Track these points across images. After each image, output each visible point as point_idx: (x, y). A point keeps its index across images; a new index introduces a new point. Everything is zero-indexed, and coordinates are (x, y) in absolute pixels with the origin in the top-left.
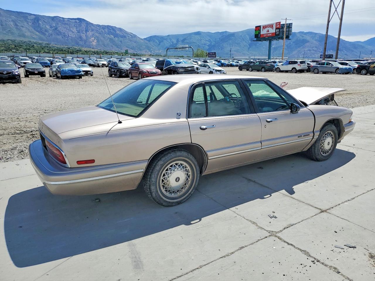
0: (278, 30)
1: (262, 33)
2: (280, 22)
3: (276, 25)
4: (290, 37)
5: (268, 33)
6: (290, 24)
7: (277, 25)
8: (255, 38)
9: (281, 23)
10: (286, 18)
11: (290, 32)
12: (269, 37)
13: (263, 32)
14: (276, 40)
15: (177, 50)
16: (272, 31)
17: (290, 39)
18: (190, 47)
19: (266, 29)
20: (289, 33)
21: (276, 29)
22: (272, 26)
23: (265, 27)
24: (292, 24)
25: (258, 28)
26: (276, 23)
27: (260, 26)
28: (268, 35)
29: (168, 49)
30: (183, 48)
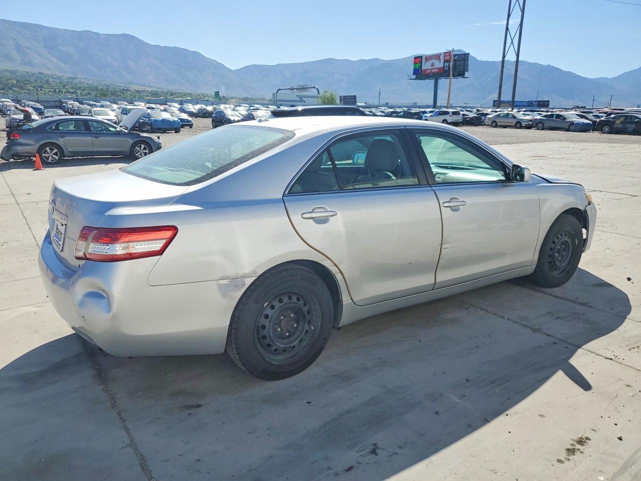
0: (447, 64)
1: (424, 67)
2: (450, 52)
3: (445, 56)
4: (467, 74)
5: (433, 67)
6: (466, 54)
7: (447, 56)
8: (414, 74)
11: (466, 67)
12: (434, 74)
13: (426, 66)
14: (446, 78)
15: (293, 91)
16: (439, 64)
17: (466, 78)
18: (314, 87)
19: (430, 62)
20: (464, 69)
21: (444, 62)
22: (439, 58)
23: (428, 58)
24: (468, 54)
25: (418, 59)
26: (445, 53)
27: (421, 57)
28: (433, 71)
29: (279, 90)
30: (303, 88)
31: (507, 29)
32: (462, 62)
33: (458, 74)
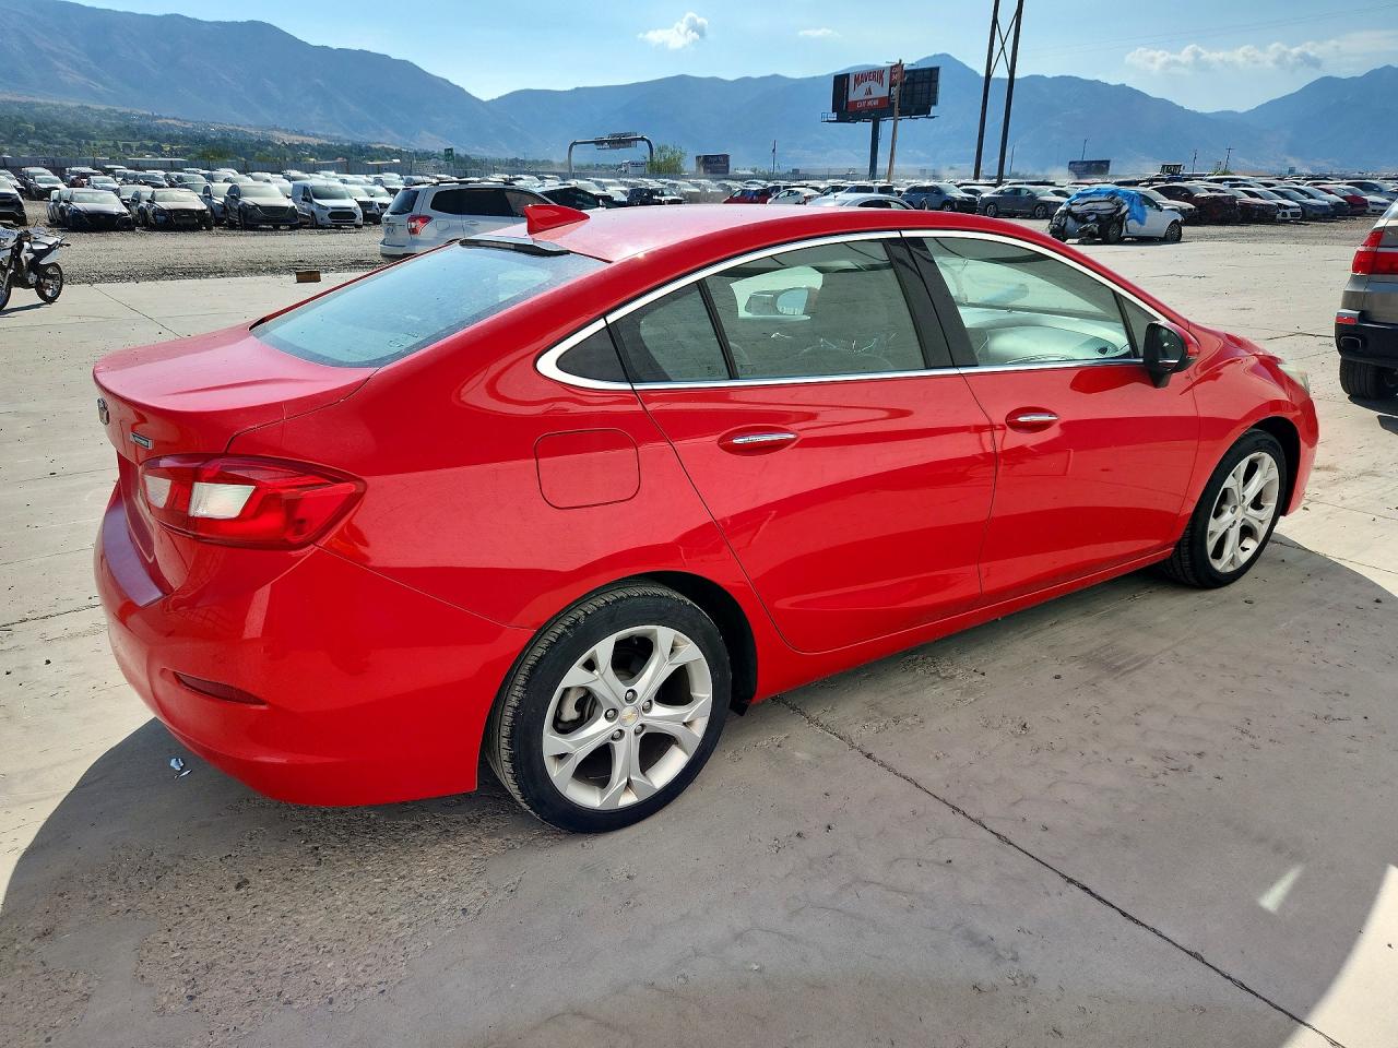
0: (895, 90)
1: (853, 97)
2: (901, 64)
3: (891, 73)
4: (933, 109)
5: (870, 97)
6: (932, 69)
7: (895, 73)
8: (833, 111)
9: (905, 67)
11: (932, 96)
12: (872, 109)
13: (856, 94)
15: (601, 147)
16: (880, 91)
17: (933, 117)
18: (642, 139)
19: (865, 86)
20: (929, 98)
21: (891, 86)
22: (881, 77)
23: (860, 78)
24: (937, 69)
25: (841, 82)
26: (892, 67)
27: (847, 76)
28: (870, 103)
29: (575, 143)
30: (620, 141)
31: (995, 21)
32: (926, 86)
33: (917, 110)
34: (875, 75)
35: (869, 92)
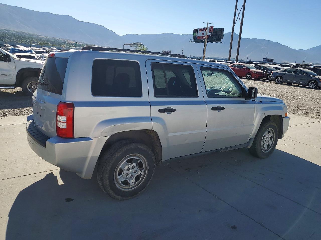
0: (210, 34)
2: (212, 27)
4: (222, 40)
6: (222, 29)
7: (210, 29)
8: (193, 39)
9: (214, 28)
10: (208, 22)
12: (204, 39)
13: (199, 35)
14: (211, 42)
15: (131, 46)
16: (206, 34)
17: (222, 42)
18: (142, 44)
19: (202, 32)
20: (221, 37)
21: (209, 32)
23: (201, 30)
24: (223, 29)
25: (195, 31)
27: (197, 29)
28: (203, 37)
29: (125, 45)
30: (136, 45)
31: (236, 8)
32: (220, 33)
33: (217, 40)
34: (204, 29)
35: (203, 34)
